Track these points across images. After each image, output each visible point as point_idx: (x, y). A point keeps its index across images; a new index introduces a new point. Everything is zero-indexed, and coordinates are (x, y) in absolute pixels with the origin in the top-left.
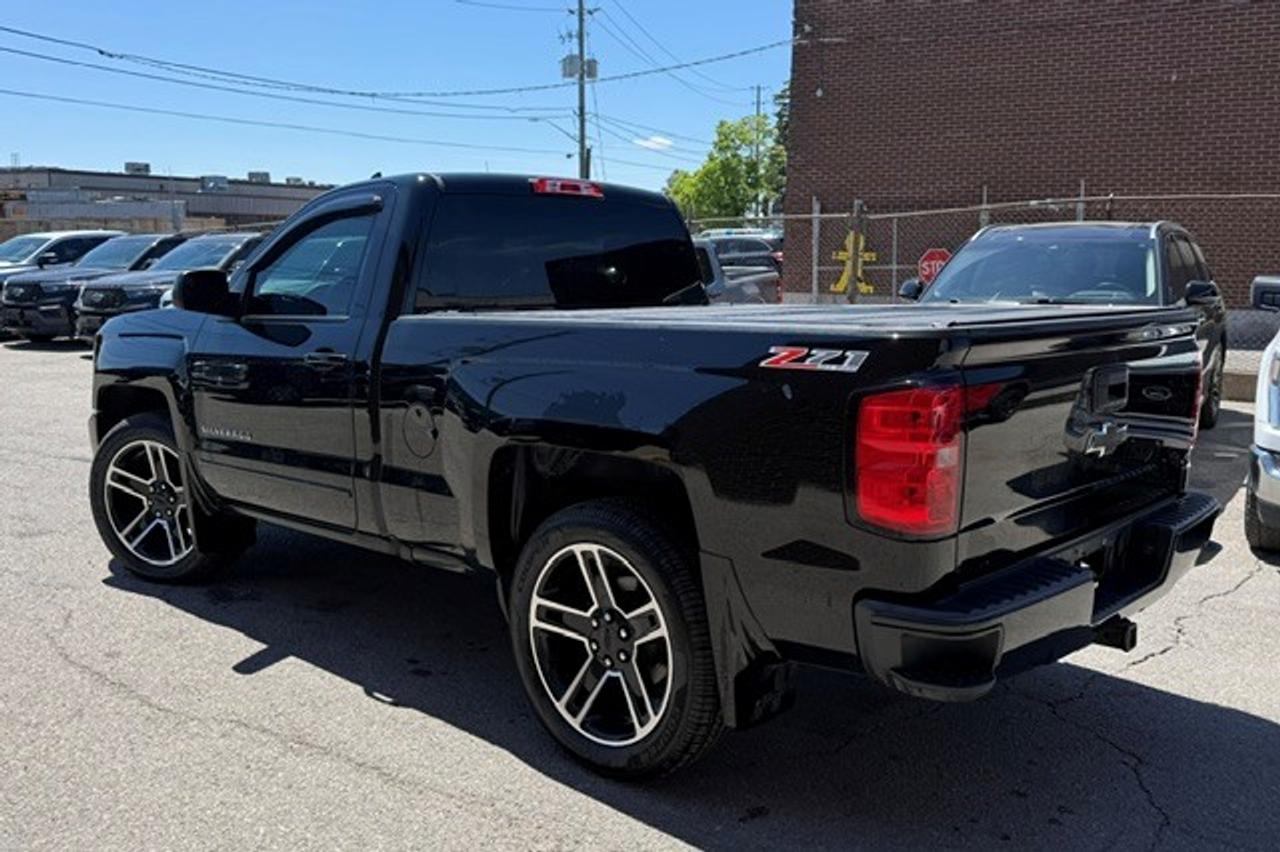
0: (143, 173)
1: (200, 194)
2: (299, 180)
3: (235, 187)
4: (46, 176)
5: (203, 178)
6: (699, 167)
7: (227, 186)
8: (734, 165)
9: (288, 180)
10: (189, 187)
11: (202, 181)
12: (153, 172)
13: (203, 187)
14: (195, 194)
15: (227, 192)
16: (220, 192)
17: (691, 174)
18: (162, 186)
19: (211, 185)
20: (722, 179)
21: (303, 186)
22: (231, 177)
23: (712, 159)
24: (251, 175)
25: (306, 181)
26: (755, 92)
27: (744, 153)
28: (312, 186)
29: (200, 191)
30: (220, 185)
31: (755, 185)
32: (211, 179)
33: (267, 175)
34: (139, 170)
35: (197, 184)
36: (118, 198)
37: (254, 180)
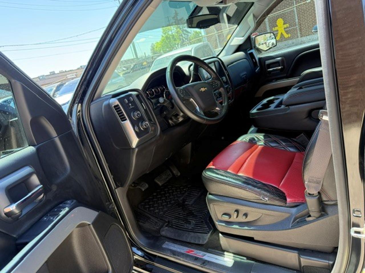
2: (62, 71)
6: (160, 40)
8: (169, 37)
9: (60, 71)
17: (159, 42)
20: (167, 41)
21: (64, 72)
23: (163, 36)
24: (50, 73)
25: (64, 70)
26: (167, 18)
27: (170, 33)
28: (66, 71)
31: (175, 40)
33: (54, 72)
37: (51, 74)
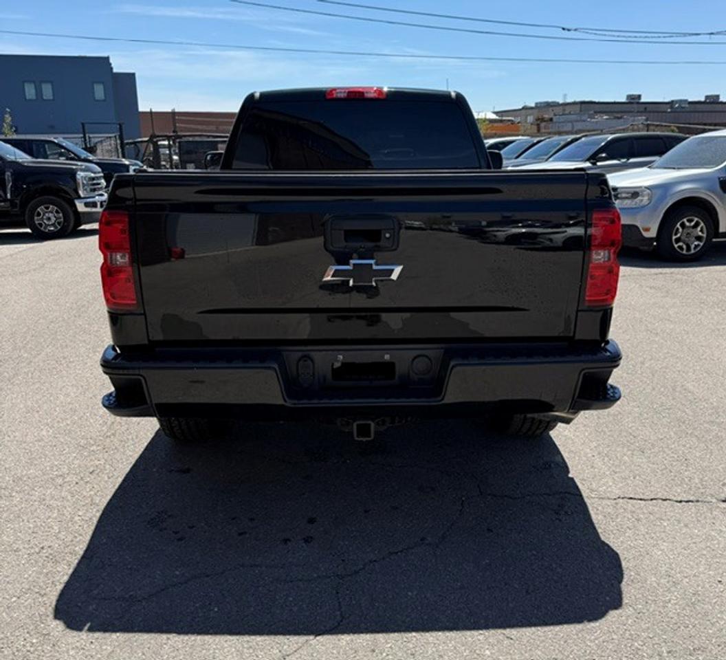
0: (637, 101)
1: (669, 112)
3: (692, 106)
4: (579, 106)
5: (673, 101)
7: (687, 106)
10: (663, 108)
11: (671, 103)
12: (643, 100)
13: (672, 108)
14: (666, 112)
15: (688, 110)
16: (684, 110)
18: (646, 108)
19: (677, 105)
22: (690, 100)
29: (669, 110)
30: (683, 106)
32: (677, 102)
34: (633, 99)
35: (668, 106)
36: (605, 117)
